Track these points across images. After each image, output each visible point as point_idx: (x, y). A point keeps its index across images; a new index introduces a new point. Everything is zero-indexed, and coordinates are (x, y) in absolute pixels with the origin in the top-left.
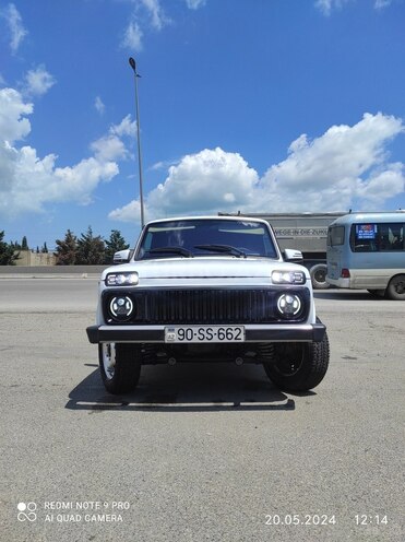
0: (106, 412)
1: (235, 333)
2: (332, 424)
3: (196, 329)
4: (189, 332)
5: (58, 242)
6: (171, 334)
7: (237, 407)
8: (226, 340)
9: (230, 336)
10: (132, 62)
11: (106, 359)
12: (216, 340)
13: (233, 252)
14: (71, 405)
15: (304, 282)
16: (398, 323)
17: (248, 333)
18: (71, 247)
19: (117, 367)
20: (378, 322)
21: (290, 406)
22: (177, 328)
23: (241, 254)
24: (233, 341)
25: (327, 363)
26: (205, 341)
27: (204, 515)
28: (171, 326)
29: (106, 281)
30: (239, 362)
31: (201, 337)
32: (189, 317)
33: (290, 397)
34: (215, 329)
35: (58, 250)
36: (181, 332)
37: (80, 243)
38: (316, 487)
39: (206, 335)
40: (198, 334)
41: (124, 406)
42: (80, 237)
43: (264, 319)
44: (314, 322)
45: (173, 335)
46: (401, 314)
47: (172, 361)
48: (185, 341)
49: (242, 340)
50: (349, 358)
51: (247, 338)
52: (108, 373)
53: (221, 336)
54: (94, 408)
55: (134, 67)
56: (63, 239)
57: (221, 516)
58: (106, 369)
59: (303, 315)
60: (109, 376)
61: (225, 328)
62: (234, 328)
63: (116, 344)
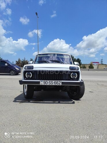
0: (24, 103)
1: (59, 83)
2: (84, 107)
3: (48, 81)
4: (47, 82)
6: (42, 82)
7: (59, 103)
8: (56, 85)
9: (57, 83)
10: (37, 14)
11: (25, 89)
12: (54, 84)
13: (60, 62)
14: (15, 101)
15: (78, 70)
16: (105, 84)
17: (62, 83)
18: (20, 63)
19: (28, 92)
20: (100, 83)
21: (74, 103)
22: (43, 81)
23: (62, 63)
24: (58, 85)
25: (84, 92)
26: (51, 84)
27: (47, 129)
28: (42, 81)
29: (25, 68)
30: (60, 91)
31: (50, 83)
32: (47, 78)
33: (74, 101)
34: (54, 81)
36: (44, 82)
37: (22, 62)
38: (78, 123)
39: (51, 83)
40: (49, 83)
41: (29, 102)
42: (22, 60)
43: (67, 79)
44: (81, 80)
45: (42, 83)
46: (106, 82)
47: (42, 90)
48: (45, 84)
49: (61, 85)
50: (91, 92)
51: (62, 84)
52: (25, 93)
53: (55, 83)
54: (21, 102)
55: (37, 15)
57: (51, 130)
58: (25, 92)
59: (78, 79)
60: (26, 94)
61: (56, 81)
62: (59, 81)
63: (27, 85)
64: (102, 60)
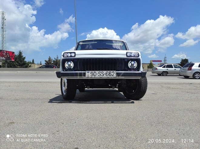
0: (63, 104)
1: (112, 74)
3: (97, 72)
4: (95, 73)
5: (46, 61)
7: (113, 103)
9: (110, 75)
11: (63, 87)
12: (105, 76)
14: (50, 102)
16: (172, 86)
17: (117, 74)
18: (50, 63)
19: (67, 90)
22: (90, 72)
26: (101, 76)
27: (101, 126)
28: (88, 71)
29: (63, 55)
31: (99, 75)
33: (132, 101)
34: (105, 72)
35: (46, 64)
36: (92, 73)
37: (54, 61)
38: (143, 120)
39: (101, 74)
42: (54, 59)
43: (123, 70)
44: (142, 71)
45: (89, 75)
48: (93, 76)
49: (115, 76)
50: (154, 94)
53: (107, 75)
54: (59, 102)
56: (47, 60)
57: (107, 127)
58: (63, 91)
59: (138, 68)
60: (64, 94)
61: (109, 72)
62: (112, 72)
63: (67, 80)
64: (166, 58)
